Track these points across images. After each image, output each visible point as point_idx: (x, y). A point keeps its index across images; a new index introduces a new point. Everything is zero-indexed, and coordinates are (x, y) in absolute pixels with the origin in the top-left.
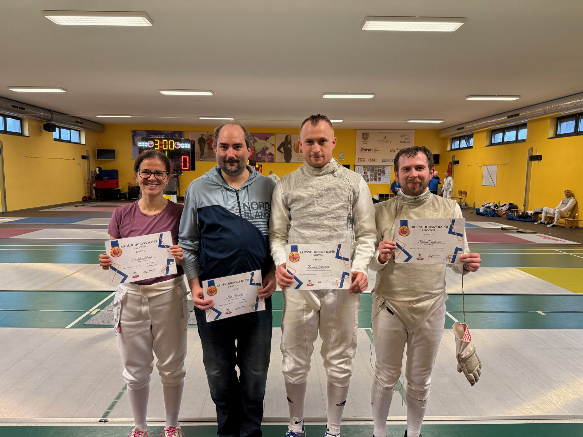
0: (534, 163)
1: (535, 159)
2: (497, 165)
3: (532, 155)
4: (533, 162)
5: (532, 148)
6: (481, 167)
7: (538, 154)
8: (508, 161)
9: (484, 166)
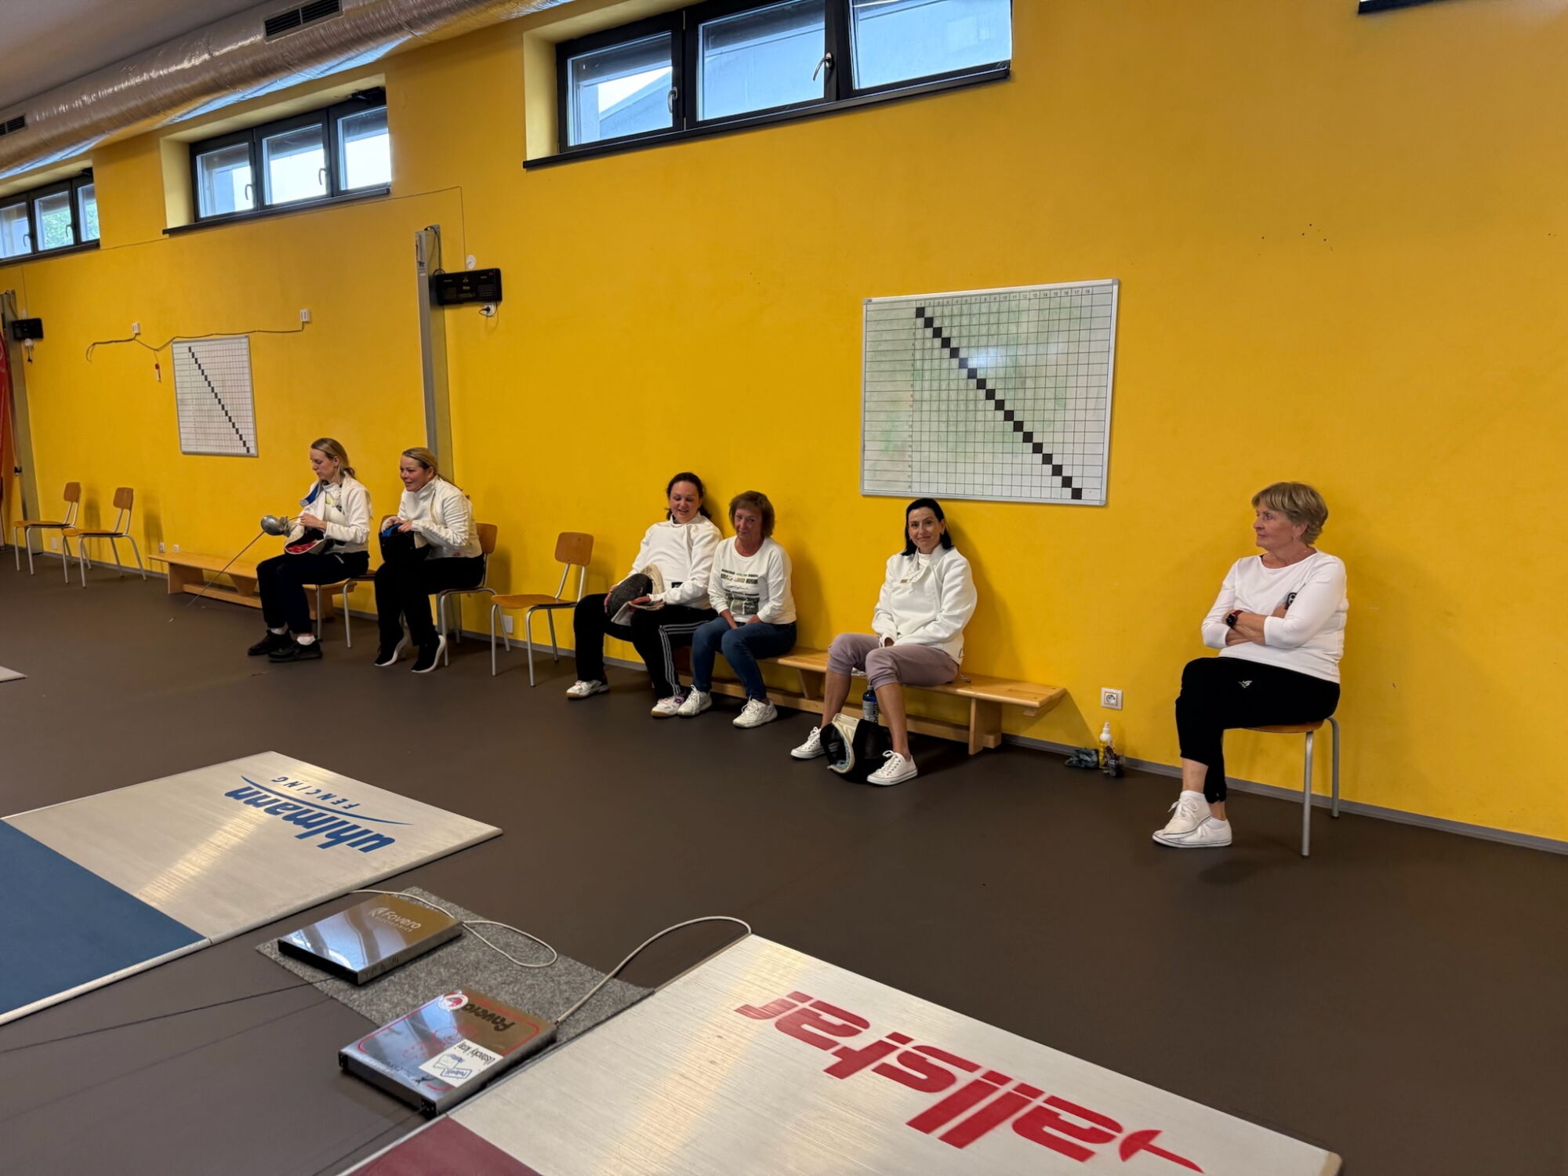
0: (460, 320)
1: (463, 296)
2: (247, 334)
3: (440, 269)
4: (450, 315)
5: (435, 231)
6: (157, 350)
7: (472, 264)
8: (304, 314)
9: (174, 346)
